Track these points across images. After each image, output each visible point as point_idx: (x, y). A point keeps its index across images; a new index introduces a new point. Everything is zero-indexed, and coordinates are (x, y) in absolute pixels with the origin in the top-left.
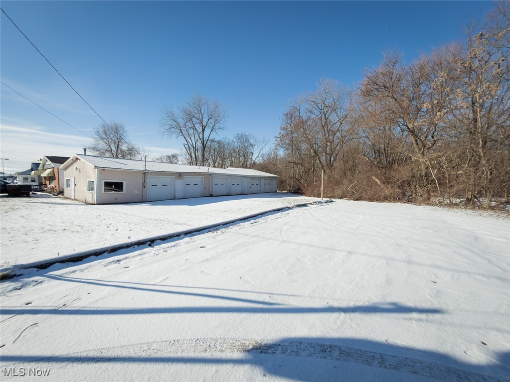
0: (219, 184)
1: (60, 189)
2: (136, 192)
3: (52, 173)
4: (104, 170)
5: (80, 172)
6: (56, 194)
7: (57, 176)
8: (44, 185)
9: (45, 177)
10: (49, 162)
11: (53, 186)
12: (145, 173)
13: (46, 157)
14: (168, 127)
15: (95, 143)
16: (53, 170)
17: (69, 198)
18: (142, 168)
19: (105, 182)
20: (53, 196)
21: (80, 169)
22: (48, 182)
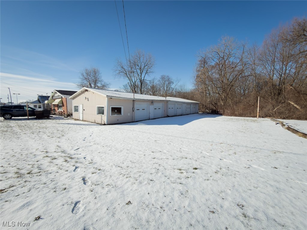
0: (171, 108)
1: (68, 112)
2: (129, 114)
3: (61, 101)
4: (112, 98)
5: (88, 100)
6: (66, 116)
7: (65, 104)
8: (53, 110)
9: (54, 105)
10: (58, 94)
11: (62, 111)
12: (134, 101)
13: (56, 90)
14: (118, 72)
15: (81, 81)
16: (62, 100)
17: (78, 120)
18: (133, 97)
19: (112, 108)
20: (65, 118)
21: (88, 99)
22: (56, 108)
